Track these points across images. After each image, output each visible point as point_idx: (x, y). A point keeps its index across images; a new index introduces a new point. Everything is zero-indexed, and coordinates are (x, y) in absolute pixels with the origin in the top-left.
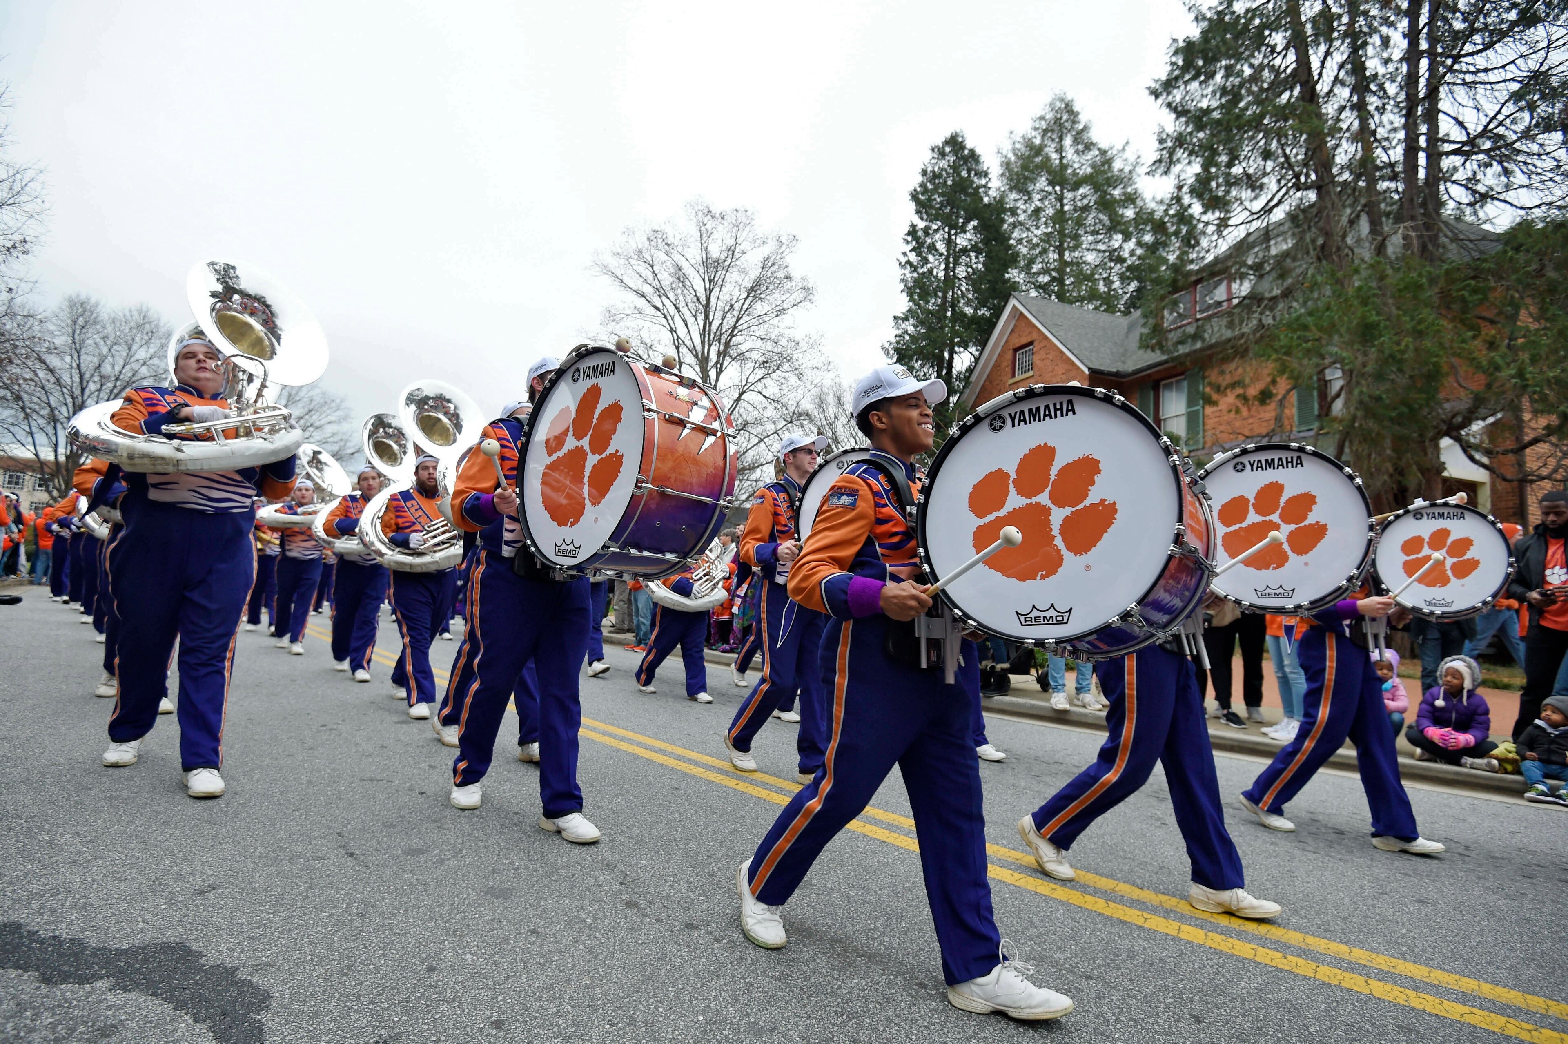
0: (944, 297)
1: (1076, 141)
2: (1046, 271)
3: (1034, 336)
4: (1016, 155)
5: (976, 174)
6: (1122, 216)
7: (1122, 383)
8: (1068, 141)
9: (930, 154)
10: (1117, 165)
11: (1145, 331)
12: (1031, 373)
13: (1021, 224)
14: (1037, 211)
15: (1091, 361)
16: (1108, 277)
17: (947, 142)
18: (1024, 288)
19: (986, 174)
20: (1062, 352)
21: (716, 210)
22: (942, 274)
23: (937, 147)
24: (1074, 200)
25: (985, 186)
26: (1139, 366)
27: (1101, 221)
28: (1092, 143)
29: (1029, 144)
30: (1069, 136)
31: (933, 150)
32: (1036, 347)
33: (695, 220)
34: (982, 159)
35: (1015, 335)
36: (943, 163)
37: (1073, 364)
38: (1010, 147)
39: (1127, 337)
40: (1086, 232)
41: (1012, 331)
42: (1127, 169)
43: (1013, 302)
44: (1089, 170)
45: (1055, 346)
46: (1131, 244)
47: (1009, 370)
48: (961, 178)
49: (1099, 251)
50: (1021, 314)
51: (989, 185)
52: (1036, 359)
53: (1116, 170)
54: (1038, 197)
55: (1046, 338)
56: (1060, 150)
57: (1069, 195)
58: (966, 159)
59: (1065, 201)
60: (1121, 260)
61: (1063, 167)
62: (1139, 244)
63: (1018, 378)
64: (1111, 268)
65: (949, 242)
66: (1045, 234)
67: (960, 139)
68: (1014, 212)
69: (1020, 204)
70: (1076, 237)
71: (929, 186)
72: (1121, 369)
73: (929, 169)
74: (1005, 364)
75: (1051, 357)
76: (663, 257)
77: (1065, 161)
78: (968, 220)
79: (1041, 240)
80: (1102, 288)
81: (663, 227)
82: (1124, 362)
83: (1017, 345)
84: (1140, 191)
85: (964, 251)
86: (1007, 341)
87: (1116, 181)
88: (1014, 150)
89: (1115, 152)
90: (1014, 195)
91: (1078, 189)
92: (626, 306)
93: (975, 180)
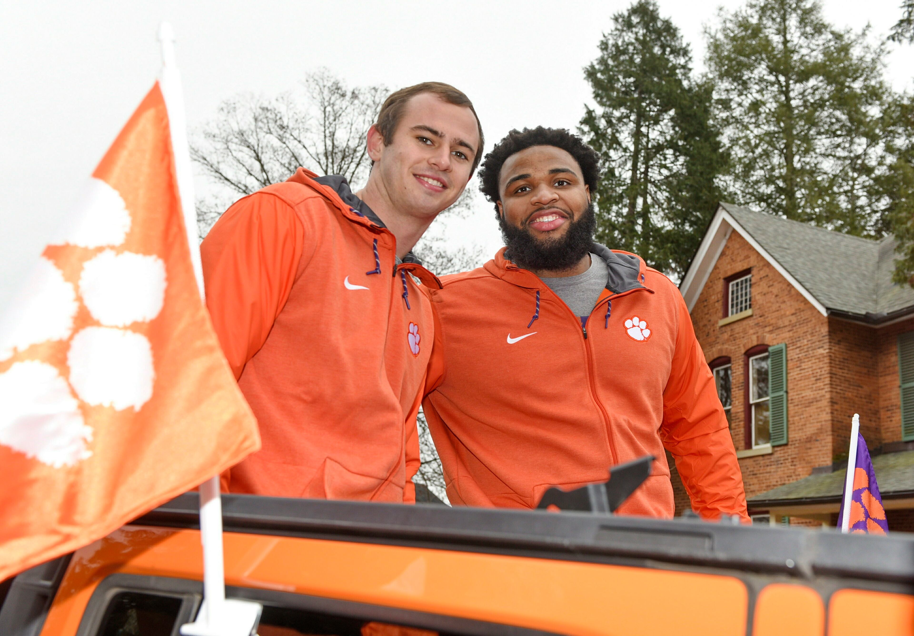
0: (633, 205)
1: (802, 21)
2: (769, 180)
3: (752, 261)
4: (726, 36)
5: (672, 52)
6: (865, 114)
7: (876, 330)
8: (793, 21)
9: (611, 25)
10: (856, 52)
11: (901, 257)
12: (749, 312)
13: (737, 121)
14: (755, 106)
15: (830, 299)
16: (851, 191)
17: (634, 11)
18: (742, 201)
19: (685, 52)
20: (789, 285)
21: (348, 88)
22: (627, 175)
23: (621, 16)
24: (803, 94)
25: (684, 67)
26: (897, 308)
27: (838, 120)
28: (825, 26)
29: (744, 25)
30: (794, 15)
31: (616, 19)
32: (754, 276)
33: (319, 98)
34: (679, 34)
35: (727, 259)
36: (629, 37)
37: (805, 301)
38: (720, 26)
39: (879, 268)
40: (819, 133)
41: (723, 254)
42: (869, 58)
43: (721, 215)
44: (820, 58)
45: (780, 275)
46: (879, 149)
47: (719, 306)
48: (653, 55)
49: (839, 158)
50: (734, 231)
51: (690, 65)
52: (755, 292)
53: (854, 57)
54: (757, 87)
55: (768, 264)
56: (783, 31)
57: (796, 88)
58: (659, 33)
59: (792, 94)
60: (867, 170)
61: (788, 52)
62: (889, 149)
63: (732, 318)
64: (854, 179)
65: (637, 135)
66: (768, 134)
67: (651, 8)
68: (726, 104)
69: (734, 96)
70: (807, 139)
71: (610, 62)
72: (871, 311)
73: (611, 42)
74: (714, 298)
75: (775, 291)
76: (276, 143)
77: (789, 45)
78: (664, 109)
79: (761, 140)
80: (843, 203)
81: (274, 104)
82: (876, 302)
83: (729, 273)
84: (887, 85)
85: (659, 148)
86: (716, 268)
87: (856, 71)
88: (724, 29)
89: (853, 37)
90: (725, 84)
91: (807, 80)
92: (218, 202)
93: (671, 58)
